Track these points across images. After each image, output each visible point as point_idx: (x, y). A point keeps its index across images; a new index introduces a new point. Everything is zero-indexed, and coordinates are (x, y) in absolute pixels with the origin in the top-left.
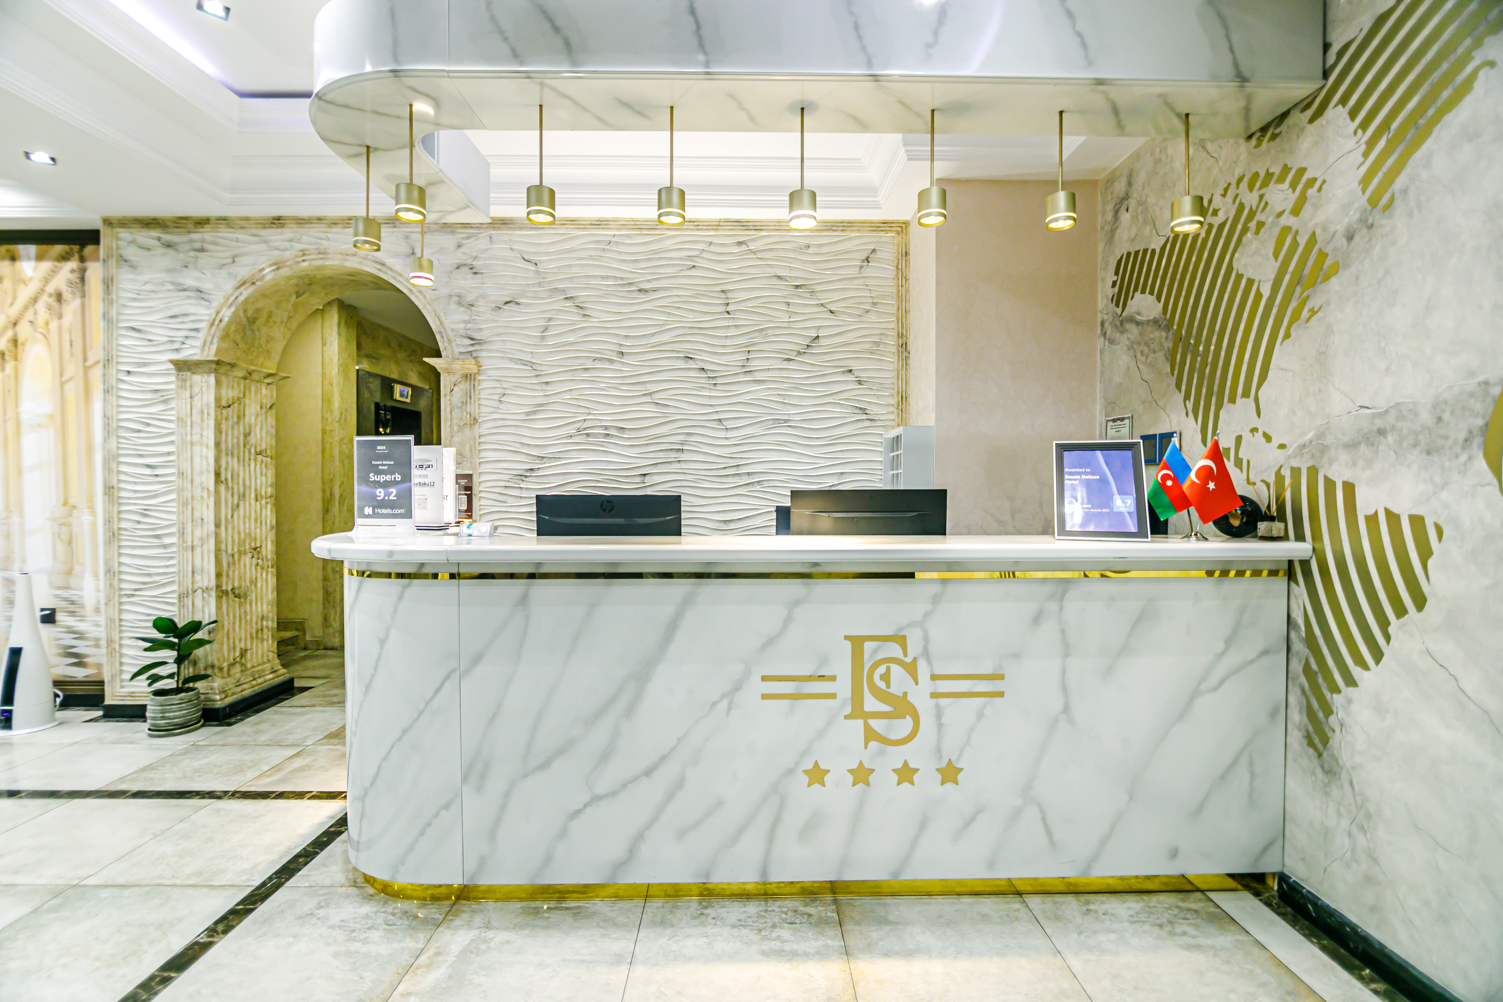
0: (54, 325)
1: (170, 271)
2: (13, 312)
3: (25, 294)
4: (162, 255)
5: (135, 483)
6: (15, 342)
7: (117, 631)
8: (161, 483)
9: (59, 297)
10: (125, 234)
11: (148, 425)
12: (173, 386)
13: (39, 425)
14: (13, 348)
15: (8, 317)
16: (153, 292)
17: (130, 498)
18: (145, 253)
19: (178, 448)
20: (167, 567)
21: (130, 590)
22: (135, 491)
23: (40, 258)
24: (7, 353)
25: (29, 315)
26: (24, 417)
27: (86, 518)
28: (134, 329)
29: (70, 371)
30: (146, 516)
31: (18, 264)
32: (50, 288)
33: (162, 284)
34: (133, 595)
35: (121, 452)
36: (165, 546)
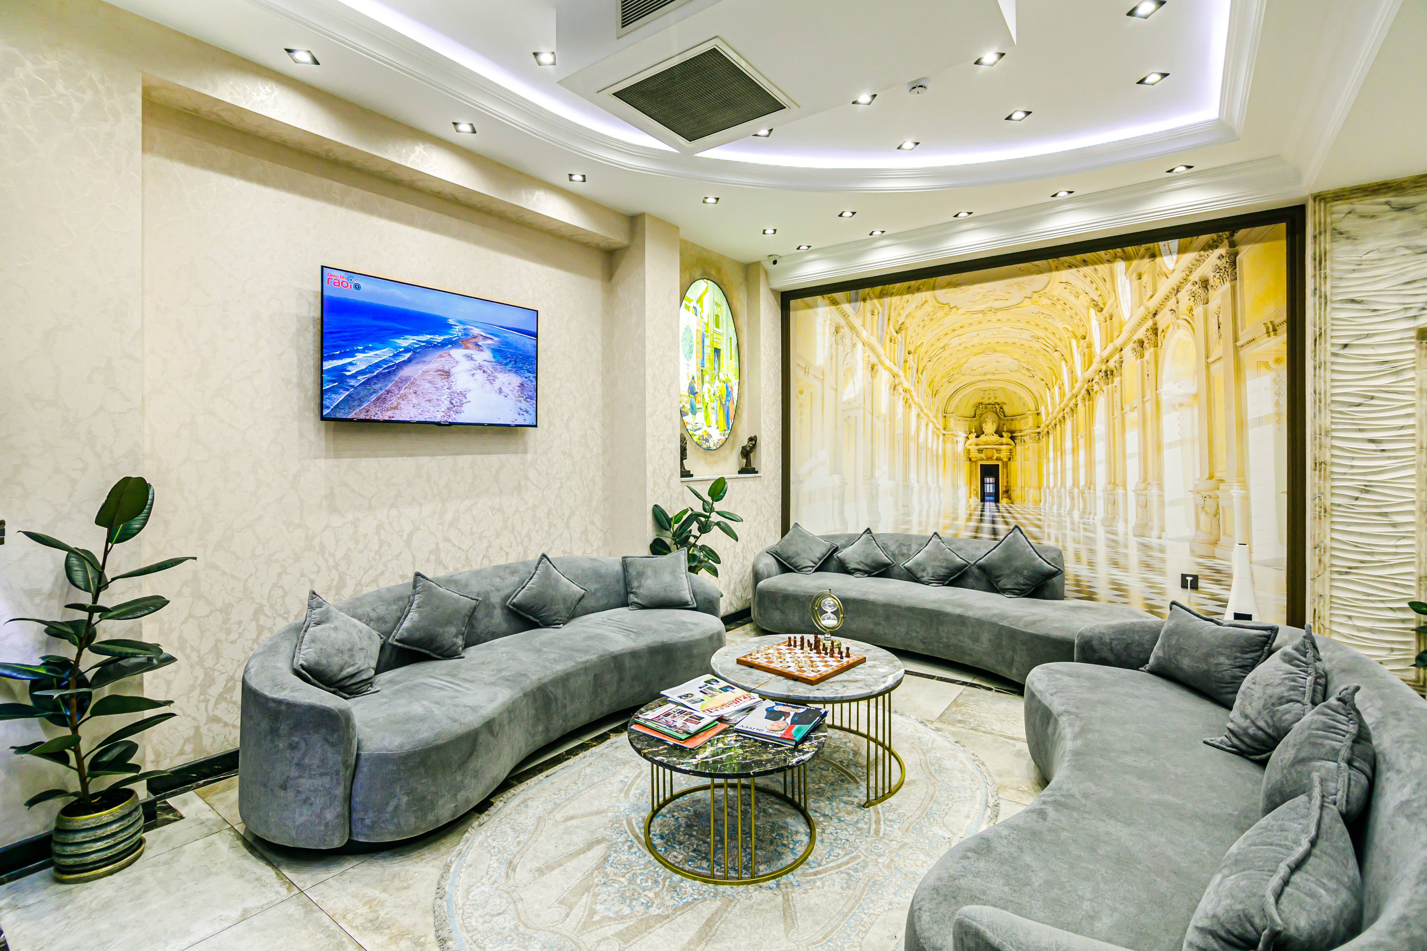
0: (1198, 311)
1: (1404, 235)
2: (1152, 305)
3: (1165, 286)
4: (1393, 220)
5: (1353, 458)
6: (1155, 330)
7: (1327, 607)
8: (1389, 458)
9: (1205, 284)
10: (1342, 207)
11: (1372, 398)
12: (1412, 355)
13: (1181, 405)
14: (1153, 337)
15: (1147, 308)
16: (1380, 260)
17: (1345, 474)
18: (1370, 221)
19: (1421, 421)
20: (1396, 546)
21: (1343, 567)
22: (1352, 467)
23: (1181, 250)
24: (1146, 342)
25: (1171, 303)
26: (1164, 398)
27: (1236, 492)
28: (1353, 301)
29: (1217, 351)
30: (1367, 492)
31: (1158, 260)
32: (1195, 277)
33: (1393, 250)
34: (1347, 573)
35: (1334, 427)
36: (1394, 525)
